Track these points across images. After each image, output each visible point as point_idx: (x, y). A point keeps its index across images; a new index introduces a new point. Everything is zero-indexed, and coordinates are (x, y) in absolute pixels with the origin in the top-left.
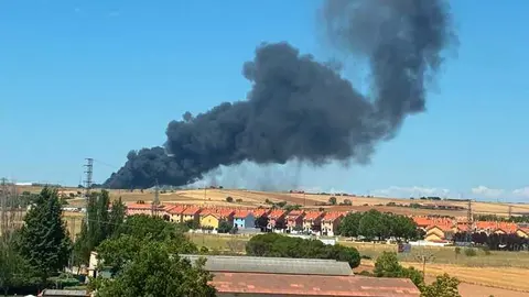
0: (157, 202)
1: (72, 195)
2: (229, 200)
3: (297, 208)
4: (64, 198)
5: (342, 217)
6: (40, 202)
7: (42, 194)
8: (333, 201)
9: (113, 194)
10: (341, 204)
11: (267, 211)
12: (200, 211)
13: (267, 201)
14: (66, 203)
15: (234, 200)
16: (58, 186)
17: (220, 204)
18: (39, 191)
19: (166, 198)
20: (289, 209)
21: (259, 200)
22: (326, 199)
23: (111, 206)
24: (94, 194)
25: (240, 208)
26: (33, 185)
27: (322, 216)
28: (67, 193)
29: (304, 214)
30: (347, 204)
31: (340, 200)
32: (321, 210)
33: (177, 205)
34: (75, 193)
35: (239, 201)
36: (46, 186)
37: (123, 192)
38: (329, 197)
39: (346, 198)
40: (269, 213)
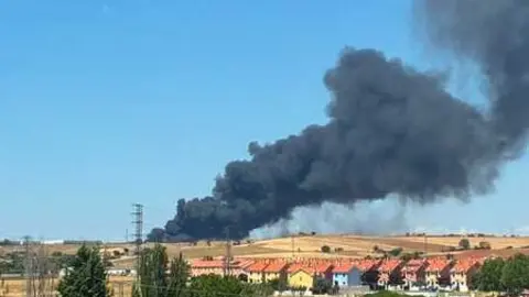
0: (229, 257)
1: (117, 253)
2: (326, 249)
3: (416, 256)
4: (107, 257)
5: (477, 265)
6: (77, 265)
7: (79, 253)
8: (465, 244)
9: (172, 249)
10: (476, 248)
11: (377, 262)
12: (287, 267)
13: (376, 248)
14: (110, 265)
15: (332, 249)
16: (98, 243)
17: (313, 255)
18: (74, 251)
19: (242, 252)
20: (406, 258)
21: (365, 248)
22: (455, 243)
23: (169, 265)
24: (147, 250)
25: (340, 260)
26: (66, 243)
27: (451, 265)
28: (111, 250)
29: (427, 264)
30: (484, 248)
31: (474, 243)
32: (449, 257)
33: (256, 260)
34: (121, 251)
35: (339, 250)
36: (85, 243)
37: (185, 247)
38: (458, 240)
39: (481, 239)
40: (380, 264)
